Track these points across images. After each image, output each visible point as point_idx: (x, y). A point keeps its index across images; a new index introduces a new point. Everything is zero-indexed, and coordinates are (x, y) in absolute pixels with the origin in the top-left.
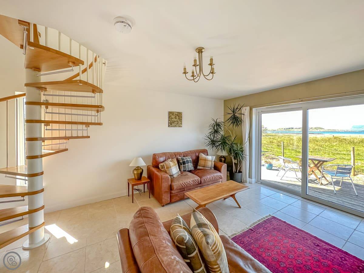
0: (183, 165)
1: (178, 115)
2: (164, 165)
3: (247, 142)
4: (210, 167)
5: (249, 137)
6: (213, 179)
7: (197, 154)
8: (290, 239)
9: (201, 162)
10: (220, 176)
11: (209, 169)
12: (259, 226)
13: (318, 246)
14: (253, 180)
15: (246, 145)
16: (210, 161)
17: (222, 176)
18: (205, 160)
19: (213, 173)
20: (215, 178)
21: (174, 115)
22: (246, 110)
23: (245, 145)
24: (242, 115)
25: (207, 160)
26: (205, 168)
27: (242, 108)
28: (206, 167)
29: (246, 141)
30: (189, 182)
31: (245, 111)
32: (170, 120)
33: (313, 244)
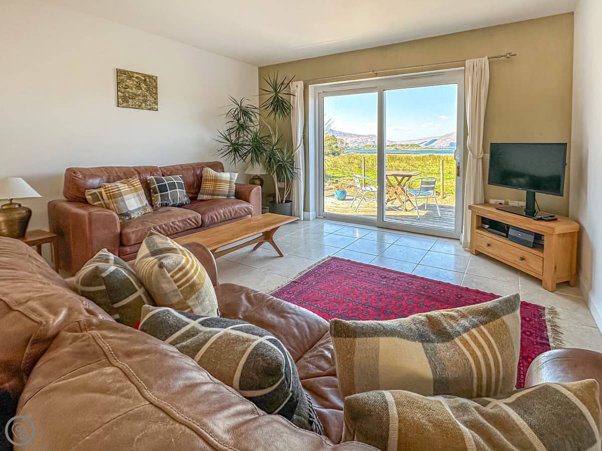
0: (159, 194)
1: (145, 80)
2: (101, 193)
3: (300, 145)
4: (227, 193)
5: (304, 138)
6: (231, 215)
7: (198, 172)
8: (351, 280)
9: (207, 186)
10: (248, 208)
11: (226, 197)
12: (308, 275)
13: (385, 277)
14: (312, 214)
15: (299, 151)
16: (226, 182)
17: (252, 209)
18: (216, 180)
19: (233, 204)
20: (236, 212)
21: (134, 79)
22: (297, 86)
23: (297, 151)
24: (292, 96)
25: (221, 181)
26: (215, 197)
27: (291, 83)
28: (218, 195)
29: (298, 145)
30: (173, 223)
31: (295, 88)
32: (123, 91)
33: (379, 277)
